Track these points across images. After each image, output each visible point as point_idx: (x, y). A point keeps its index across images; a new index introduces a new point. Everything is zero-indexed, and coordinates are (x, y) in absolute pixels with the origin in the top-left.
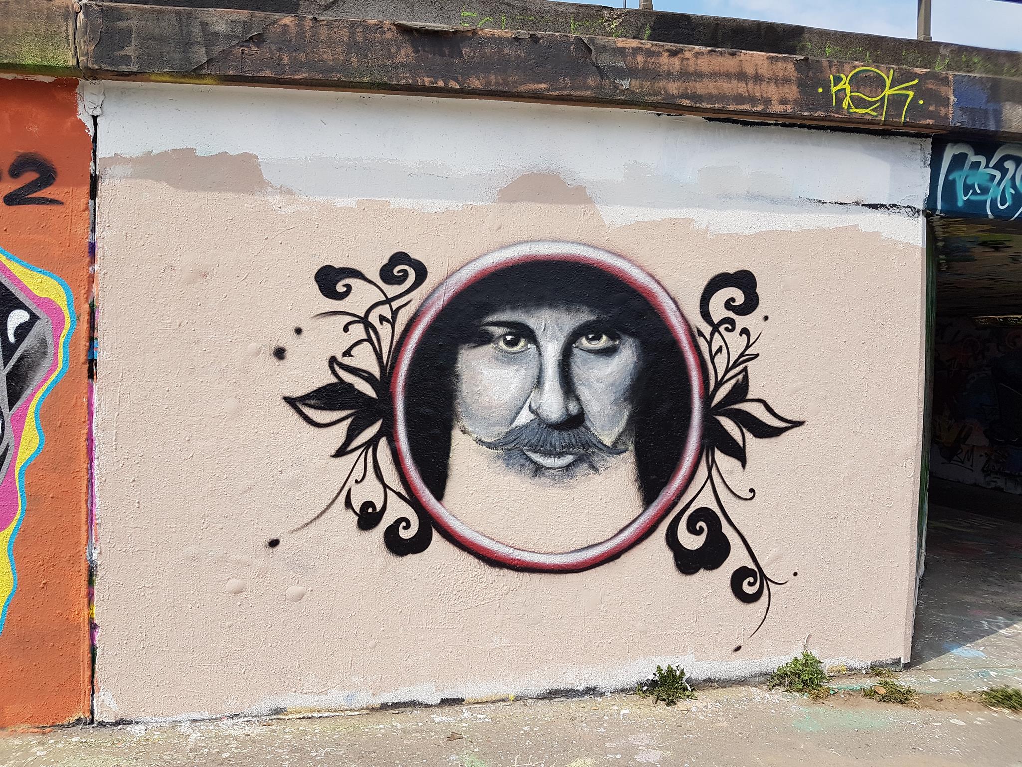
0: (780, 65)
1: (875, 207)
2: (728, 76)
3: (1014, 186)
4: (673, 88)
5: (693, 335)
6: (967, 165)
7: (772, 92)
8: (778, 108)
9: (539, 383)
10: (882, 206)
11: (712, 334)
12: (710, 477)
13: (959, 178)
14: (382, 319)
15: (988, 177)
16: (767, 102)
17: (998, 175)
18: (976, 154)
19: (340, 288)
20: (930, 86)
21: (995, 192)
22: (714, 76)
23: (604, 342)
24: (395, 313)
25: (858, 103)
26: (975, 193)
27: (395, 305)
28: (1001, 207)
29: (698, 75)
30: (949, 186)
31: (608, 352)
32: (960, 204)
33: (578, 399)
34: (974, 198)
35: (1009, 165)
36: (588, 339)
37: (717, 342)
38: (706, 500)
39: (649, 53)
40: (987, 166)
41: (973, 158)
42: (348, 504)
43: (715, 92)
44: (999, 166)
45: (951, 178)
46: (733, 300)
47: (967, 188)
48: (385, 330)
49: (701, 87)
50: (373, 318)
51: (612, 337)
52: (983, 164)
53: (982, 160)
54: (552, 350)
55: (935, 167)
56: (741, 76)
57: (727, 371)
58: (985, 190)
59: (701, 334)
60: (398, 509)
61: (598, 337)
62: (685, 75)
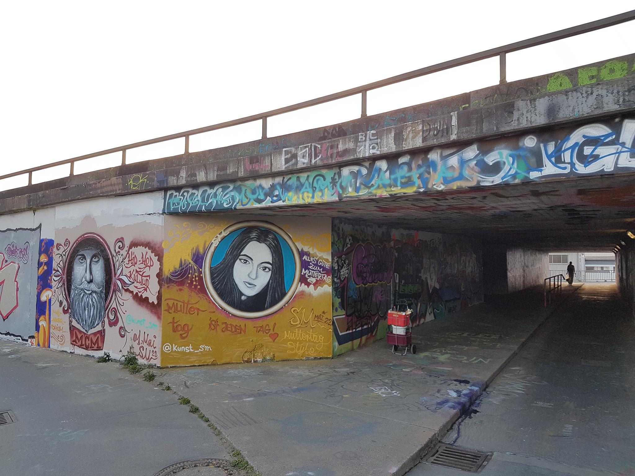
0: (119, 179)
1: (150, 214)
2: (109, 186)
3: (187, 201)
4: (99, 191)
5: (113, 256)
6: (174, 196)
7: (117, 187)
8: (118, 192)
9: (86, 271)
10: (151, 214)
11: (116, 256)
12: (115, 298)
13: (171, 201)
14: (64, 255)
15: (179, 199)
16: (116, 190)
17: (182, 198)
18: (176, 192)
19: (59, 248)
20: (150, 176)
21: (181, 204)
22: (106, 186)
23: (97, 259)
24: (66, 253)
25: (134, 186)
26: (176, 205)
27: (66, 251)
28: (183, 209)
29: (104, 187)
30: (169, 204)
31: (97, 262)
32: (172, 210)
33: (92, 275)
34: (175, 207)
35: (185, 194)
36: (94, 258)
37: (117, 258)
38: (114, 306)
39: (95, 184)
40: (179, 196)
41: (175, 194)
42: (58, 301)
43: (106, 190)
44: (183, 195)
45: (169, 202)
46: (120, 246)
47: (173, 204)
48: (64, 257)
49: (104, 190)
50: (63, 255)
51: (98, 258)
52: (178, 195)
53: (177, 194)
54: (88, 261)
55: (165, 199)
56: (111, 185)
57: (119, 267)
58: (178, 204)
59: (114, 256)
60: (65, 303)
61: (96, 258)
62: (102, 187)
